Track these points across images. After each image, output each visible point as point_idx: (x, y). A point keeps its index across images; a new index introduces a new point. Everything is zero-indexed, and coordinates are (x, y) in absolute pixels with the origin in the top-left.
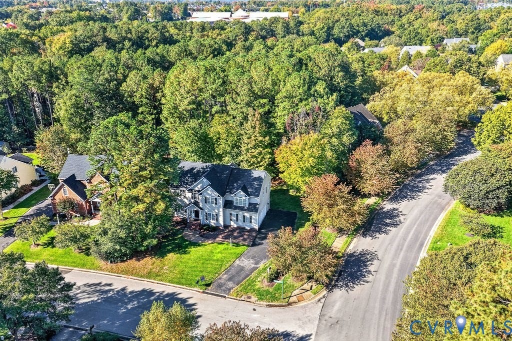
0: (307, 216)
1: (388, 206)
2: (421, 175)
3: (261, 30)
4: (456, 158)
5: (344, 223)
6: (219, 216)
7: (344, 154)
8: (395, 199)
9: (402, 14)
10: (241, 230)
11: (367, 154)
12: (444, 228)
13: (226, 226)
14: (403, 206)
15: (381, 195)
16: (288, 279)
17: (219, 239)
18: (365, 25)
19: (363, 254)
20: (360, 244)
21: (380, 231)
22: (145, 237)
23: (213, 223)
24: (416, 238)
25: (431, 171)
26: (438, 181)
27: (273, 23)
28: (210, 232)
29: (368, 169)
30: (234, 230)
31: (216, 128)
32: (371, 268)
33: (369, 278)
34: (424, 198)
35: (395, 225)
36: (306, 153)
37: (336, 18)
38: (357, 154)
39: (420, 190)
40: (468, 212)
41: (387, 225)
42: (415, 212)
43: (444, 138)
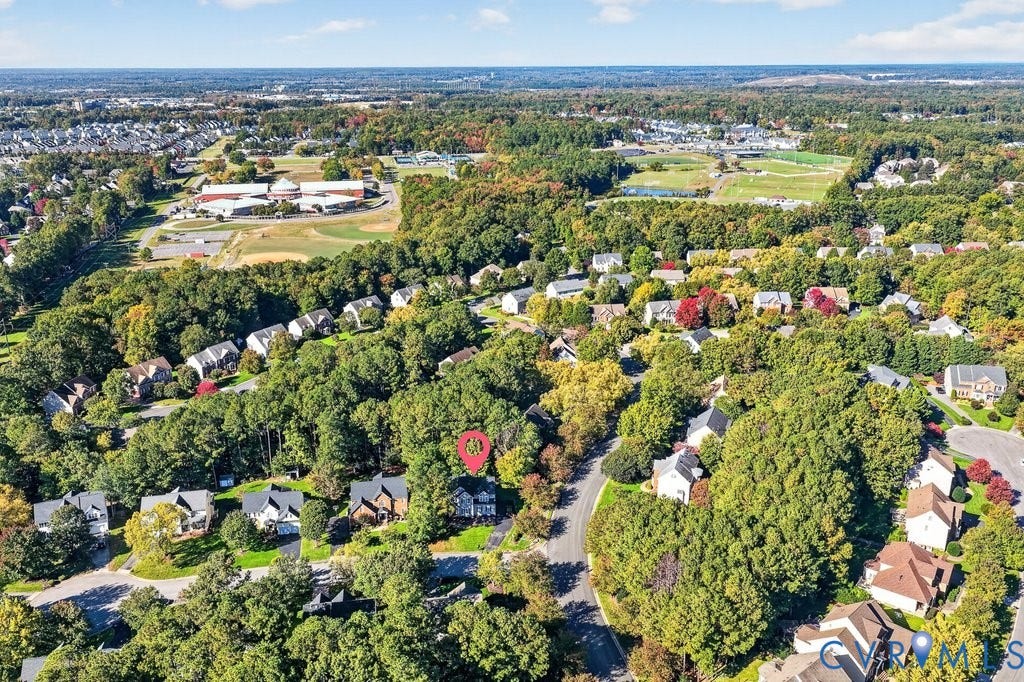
0: (522, 502)
1: (569, 487)
2: (586, 460)
3: (372, 265)
4: (610, 442)
5: (547, 502)
6: (471, 511)
7: (537, 455)
8: (572, 481)
9: (536, 201)
10: (485, 516)
11: (551, 453)
12: (603, 496)
13: (475, 516)
14: (578, 485)
15: (564, 480)
16: (526, 538)
17: (474, 524)
18: (497, 243)
19: (561, 519)
20: (556, 514)
21: (567, 504)
22: (439, 529)
23: (467, 515)
24: (587, 507)
25: (593, 455)
26: (597, 463)
27: (383, 253)
28: (468, 521)
29: (554, 464)
30: (481, 517)
31: (445, 447)
32: (567, 526)
33: (567, 531)
34: (590, 477)
35: (575, 499)
36: (517, 462)
37: (460, 234)
38: (545, 454)
39: (587, 472)
40: (617, 484)
41: (570, 500)
42: (586, 489)
43: (599, 429)
